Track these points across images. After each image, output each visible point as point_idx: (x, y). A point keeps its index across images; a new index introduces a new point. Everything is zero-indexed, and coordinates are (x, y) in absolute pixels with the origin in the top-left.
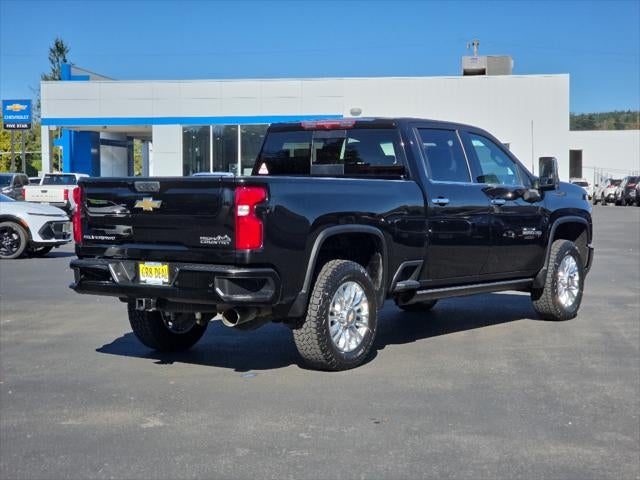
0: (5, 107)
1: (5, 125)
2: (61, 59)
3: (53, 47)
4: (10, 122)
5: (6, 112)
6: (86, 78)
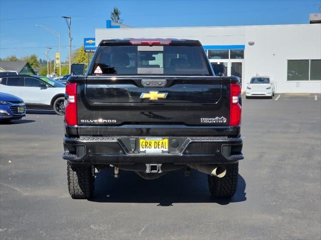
0: (85, 41)
1: (85, 51)
2: (116, 18)
3: (113, 11)
4: (88, 49)
5: (85, 44)
6: (118, 27)
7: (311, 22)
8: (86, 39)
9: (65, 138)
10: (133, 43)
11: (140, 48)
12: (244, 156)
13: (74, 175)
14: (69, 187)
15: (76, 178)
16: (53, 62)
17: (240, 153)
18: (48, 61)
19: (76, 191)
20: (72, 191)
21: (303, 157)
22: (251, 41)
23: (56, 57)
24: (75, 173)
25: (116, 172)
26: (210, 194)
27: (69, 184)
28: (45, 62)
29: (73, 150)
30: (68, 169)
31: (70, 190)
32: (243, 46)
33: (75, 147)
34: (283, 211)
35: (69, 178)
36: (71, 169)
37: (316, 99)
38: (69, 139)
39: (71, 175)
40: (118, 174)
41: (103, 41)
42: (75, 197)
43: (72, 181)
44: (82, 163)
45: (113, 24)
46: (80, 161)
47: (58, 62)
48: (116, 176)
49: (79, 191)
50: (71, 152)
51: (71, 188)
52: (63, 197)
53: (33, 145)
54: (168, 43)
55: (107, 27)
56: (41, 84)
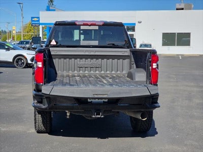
1: (32, 25)
2: (51, 4)
4: (34, 24)
5: (32, 21)
6: (54, 10)
7: (177, 9)
8: (32, 18)
9: (35, 92)
10: (77, 23)
11: (82, 27)
12: (160, 105)
13: (39, 117)
14: (35, 126)
15: (40, 119)
16: (10, 32)
17: (157, 103)
18: (7, 31)
19: (40, 128)
20: (37, 128)
21: (186, 100)
22: (140, 20)
23: (13, 29)
24: (40, 115)
25: (68, 114)
26: (132, 129)
27: (35, 123)
28: (5, 32)
29: (40, 100)
30: (35, 113)
31: (35, 127)
32: (135, 24)
33: (42, 99)
34: (185, 142)
35: (35, 119)
36: (37, 113)
37: (181, 58)
38: (37, 93)
39: (37, 117)
40: (69, 116)
41: (57, 22)
42: (39, 132)
43: (37, 121)
44: (47, 110)
45: (51, 8)
46: (46, 109)
47: (14, 32)
48: (68, 117)
49: (42, 128)
50: (39, 102)
51: (37, 126)
52: (30, 131)
53: (4, 91)
54: (101, 24)
55: (47, 10)
56: (6, 47)
